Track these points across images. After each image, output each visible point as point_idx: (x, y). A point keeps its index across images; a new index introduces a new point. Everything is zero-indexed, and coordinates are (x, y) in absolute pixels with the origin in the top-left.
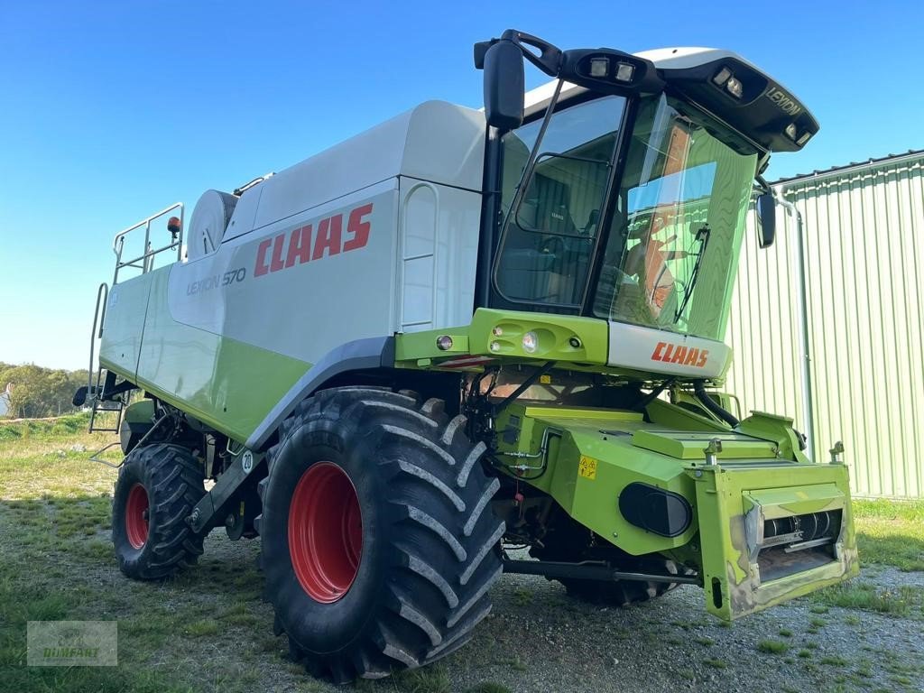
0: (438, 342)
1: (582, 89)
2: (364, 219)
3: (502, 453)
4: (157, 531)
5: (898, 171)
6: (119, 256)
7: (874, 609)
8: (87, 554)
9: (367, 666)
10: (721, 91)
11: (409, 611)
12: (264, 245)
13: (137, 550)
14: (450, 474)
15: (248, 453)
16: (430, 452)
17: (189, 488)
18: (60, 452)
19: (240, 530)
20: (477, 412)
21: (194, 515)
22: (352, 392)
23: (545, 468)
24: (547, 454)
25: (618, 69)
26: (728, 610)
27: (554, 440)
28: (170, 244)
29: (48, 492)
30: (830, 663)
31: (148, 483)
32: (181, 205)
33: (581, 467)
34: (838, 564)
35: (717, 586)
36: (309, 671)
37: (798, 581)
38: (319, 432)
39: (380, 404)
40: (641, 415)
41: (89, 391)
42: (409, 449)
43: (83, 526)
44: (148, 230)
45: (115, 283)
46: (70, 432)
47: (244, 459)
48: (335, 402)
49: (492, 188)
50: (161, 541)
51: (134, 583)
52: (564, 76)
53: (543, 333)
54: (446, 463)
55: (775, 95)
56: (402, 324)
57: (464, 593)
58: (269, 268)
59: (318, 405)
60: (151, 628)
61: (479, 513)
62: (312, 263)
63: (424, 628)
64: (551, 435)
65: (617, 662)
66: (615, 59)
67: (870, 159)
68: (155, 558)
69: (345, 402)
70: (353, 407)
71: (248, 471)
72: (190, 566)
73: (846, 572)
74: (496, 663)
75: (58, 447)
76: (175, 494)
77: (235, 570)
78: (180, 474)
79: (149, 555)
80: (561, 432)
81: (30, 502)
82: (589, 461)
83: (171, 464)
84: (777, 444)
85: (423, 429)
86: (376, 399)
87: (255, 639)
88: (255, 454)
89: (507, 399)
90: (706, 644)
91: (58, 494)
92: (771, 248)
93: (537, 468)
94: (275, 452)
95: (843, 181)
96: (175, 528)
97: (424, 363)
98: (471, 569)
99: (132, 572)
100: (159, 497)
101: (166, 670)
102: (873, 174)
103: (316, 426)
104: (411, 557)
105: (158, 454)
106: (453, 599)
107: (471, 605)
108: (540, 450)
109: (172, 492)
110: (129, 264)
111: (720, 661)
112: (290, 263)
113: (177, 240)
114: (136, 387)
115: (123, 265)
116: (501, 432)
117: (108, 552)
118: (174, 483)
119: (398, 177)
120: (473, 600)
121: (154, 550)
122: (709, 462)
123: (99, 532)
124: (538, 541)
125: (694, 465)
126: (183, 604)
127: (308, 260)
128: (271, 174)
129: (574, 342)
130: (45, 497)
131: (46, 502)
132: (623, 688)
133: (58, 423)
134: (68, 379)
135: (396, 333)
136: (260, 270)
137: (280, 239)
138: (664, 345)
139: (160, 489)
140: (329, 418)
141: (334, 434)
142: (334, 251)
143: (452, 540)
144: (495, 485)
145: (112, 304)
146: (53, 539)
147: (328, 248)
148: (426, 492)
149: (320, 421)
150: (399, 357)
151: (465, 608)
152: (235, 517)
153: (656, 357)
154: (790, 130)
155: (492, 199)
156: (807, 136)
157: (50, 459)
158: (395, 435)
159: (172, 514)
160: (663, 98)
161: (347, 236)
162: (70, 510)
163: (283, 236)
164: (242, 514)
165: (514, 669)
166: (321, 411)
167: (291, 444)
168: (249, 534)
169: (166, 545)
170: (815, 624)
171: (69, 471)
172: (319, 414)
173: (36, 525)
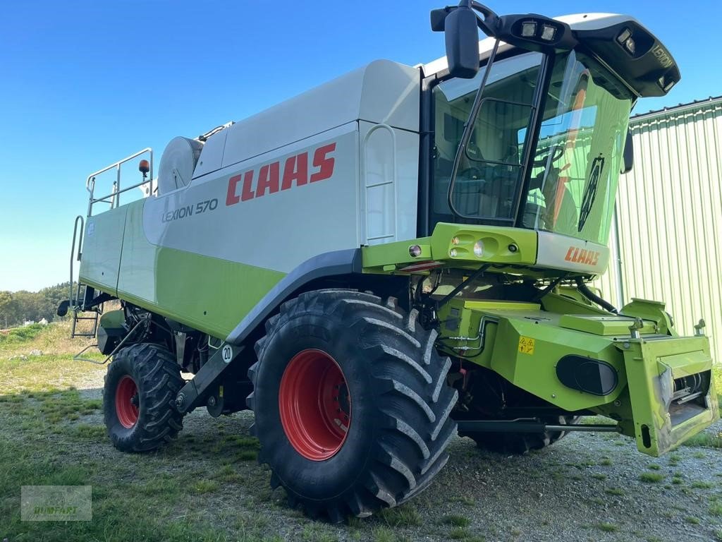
0: (411, 250)
1: (510, 46)
2: (328, 156)
3: (448, 338)
4: (148, 413)
5: (686, 116)
6: (92, 192)
7: (711, 446)
8: (79, 435)
9: (361, 508)
10: (621, 47)
11: (397, 464)
12: (234, 181)
13: (129, 429)
14: (419, 354)
15: (227, 347)
16: (402, 338)
17: (170, 377)
18: (22, 356)
19: (221, 408)
20: (424, 306)
21: (179, 399)
22: (332, 293)
23: (483, 348)
24: (484, 337)
25: (543, 31)
26: (656, 448)
27: (489, 326)
28: (142, 181)
29: (23, 388)
30: (700, 487)
31: (137, 374)
32: (150, 149)
33: (520, 345)
34: (708, 411)
35: (645, 430)
36: (306, 515)
37: (690, 425)
38: (305, 326)
39: (358, 302)
40: (539, 305)
41: (71, 304)
42: (386, 336)
43: (67, 413)
44: (119, 172)
45: (89, 216)
46: (20, 340)
47: (224, 352)
48: (318, 301)
49: (427, 129)
50: (151, 421)
51: (129, 456)
52: (499, 37)
53: (489, 241)
54: (414, 346)
55: (657, 52)
56: (368, 238)
57: (433, 446)
58: (240, 198)
59: (302, 304)
60: (162, 490)
61: (441, 384)
62: (281, 193)
63: (406, 476)
64: (487, 322)
65: (542, 495)
66: (541, 22)
67: (665, 108)
68: (146, 434)
69: (327, 301)
70: (335, 305)
71: (228, 361)
72: (173, 440)
73: (713, 418)
74: (450, 501)
75: (19, 353)
76: (160, 383)
77: (207, 441)
78: (162, 367)
79: (141, 432)
80: (497, 320)
81: (14, 396)
82: (527, 341)
83: (154, 359)
84: (656, 323)
85: (392, 320)
86: (354, 298)
87: (250, 493)
88: (235, 347)
89: (447, 296)
90: (601, 479)
91: (33, 389)
92: (631, 173)
93: (476, 348)
94: (263, 343)
95: (643, 125)
96: (162, 410)
97: (389, 269)
98: (438, 428)
99: (125, 447)
100: (147, 385)
101: (189, 520)
102: (667, 119)
103: (303, 321)
104: (398, 420)
105: (143, 351)
106: (426, 452)
107: (438, 455)
108: (477, 334)
109: (158, 382)
110: (101, 200)
111: (617, 490)
112: (261, 192)
113: (146, 179)
114: (113, 298)
115: (96, 201)
116: (445, 321)
117: (96, 432)
118: (159, 373)
119: (358, 121)
120: (440, 452)
121: (145, 428)
122: (633, 336)
123: (81, 417)
124: (465, 406)
125: (615, 339)
126: (178, 469)
127: (277, 190)
128: (231, 123)
129: (512, 248)
130: (25, 392)
131: (27, 395)
132: (555, 514)
133: (12, 334)
134: (12, 298)
135: (362, 246)
136: (232, 200)
137: (249, 176)
138: (573, 248)
139: (147, 379)
140: (314, 314)
141: (320, 328)
142: (302, 181)
143: (425, 406)
144: (448, 363)
145: (89, 233)
146: (45, 426)
147: (296, 180)
148: (403, 369)
149: (306, 317)
150: (365, 265)
151: (434, 459)
152: (216, 399)
153: (568, 258)
154: (661, 80)
155: (427, 138)
156: (672, 84)
157: (15, 362)
158: (375, 325)
159: (159, 398)
160: (573, 53)
161: (313, 170)
162: (49, 400)
163: (252, 172)
164: (221, 395)
165: (465, 504)
166: (306, 309)
167: (279, 337)
168: (226, 411)
169: (156, 423)
170: (673, 459)
171: (36, 371)
172: (304, 311)
173: (26, 414)
